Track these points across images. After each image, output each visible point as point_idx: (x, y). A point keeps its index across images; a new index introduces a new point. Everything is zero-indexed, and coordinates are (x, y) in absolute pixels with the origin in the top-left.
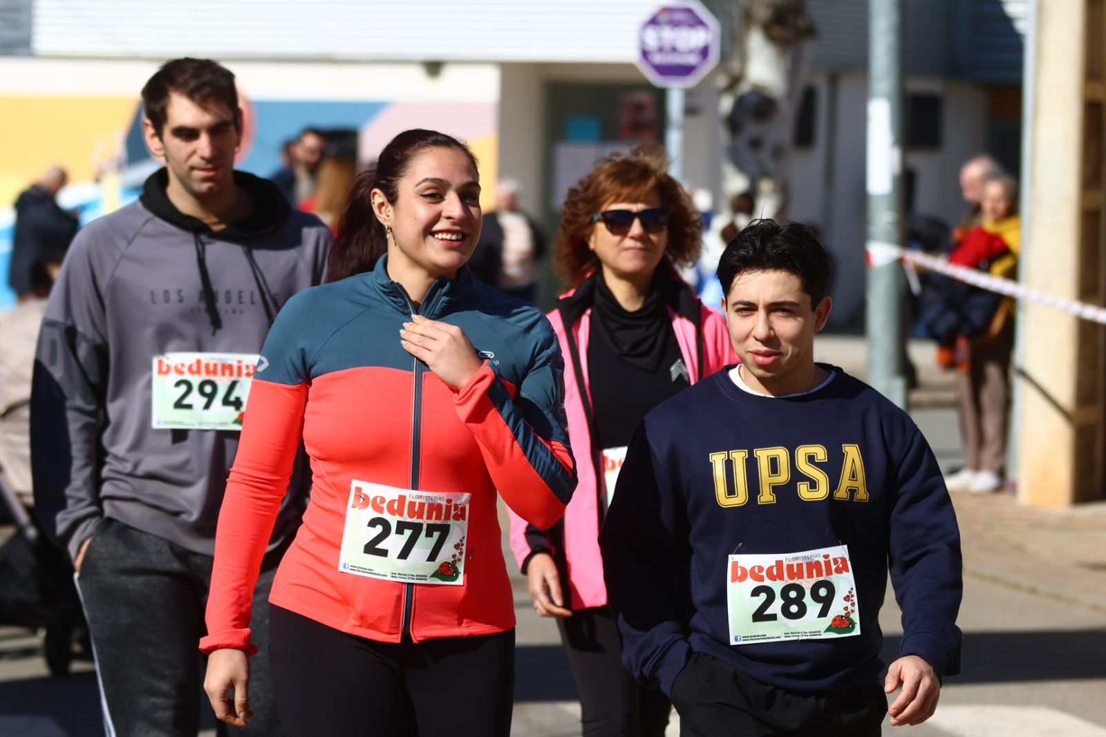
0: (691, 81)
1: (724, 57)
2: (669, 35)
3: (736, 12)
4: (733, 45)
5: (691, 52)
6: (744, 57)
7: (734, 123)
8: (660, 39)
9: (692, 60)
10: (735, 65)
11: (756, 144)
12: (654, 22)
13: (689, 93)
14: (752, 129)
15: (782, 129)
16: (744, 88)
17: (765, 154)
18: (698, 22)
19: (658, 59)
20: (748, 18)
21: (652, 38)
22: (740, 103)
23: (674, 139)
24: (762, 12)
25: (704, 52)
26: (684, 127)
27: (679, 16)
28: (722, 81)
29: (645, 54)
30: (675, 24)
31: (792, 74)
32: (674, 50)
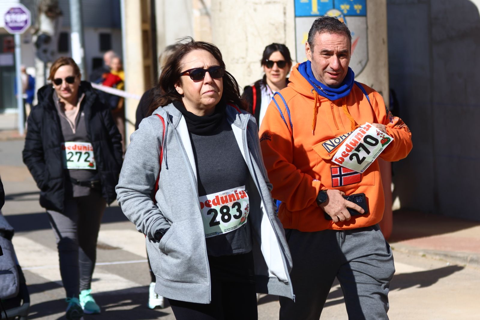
0: (22, 32)
1: (33, 24)
2: (14, 17)
3: (36, 8)
4: (35, 19)
5: (21, 22)
6: (39, 23)
7: (38, 45)
8: (11, 18)
9: (22, 25)
10: (37, 26)
11: (45, 51)
12: (9, 13)
13: (22, 36)
14: (44, 46)
15: (53, 46)
16: (40, 33)
17: (48, 54)
18: (23, 12)
19: (11, 25)
20: (40, 10)
21: (9, 18)
22: (39, 38)
23: (18, 51)
24: (45, 8)
25: (26, 22)
26: (21, 46)
27: (17, 11)
28: (33, 31)
29: (7, 23)
30: (16, 13)
31: (56, 27)
32: (16, 22)
